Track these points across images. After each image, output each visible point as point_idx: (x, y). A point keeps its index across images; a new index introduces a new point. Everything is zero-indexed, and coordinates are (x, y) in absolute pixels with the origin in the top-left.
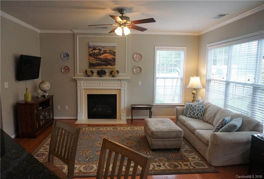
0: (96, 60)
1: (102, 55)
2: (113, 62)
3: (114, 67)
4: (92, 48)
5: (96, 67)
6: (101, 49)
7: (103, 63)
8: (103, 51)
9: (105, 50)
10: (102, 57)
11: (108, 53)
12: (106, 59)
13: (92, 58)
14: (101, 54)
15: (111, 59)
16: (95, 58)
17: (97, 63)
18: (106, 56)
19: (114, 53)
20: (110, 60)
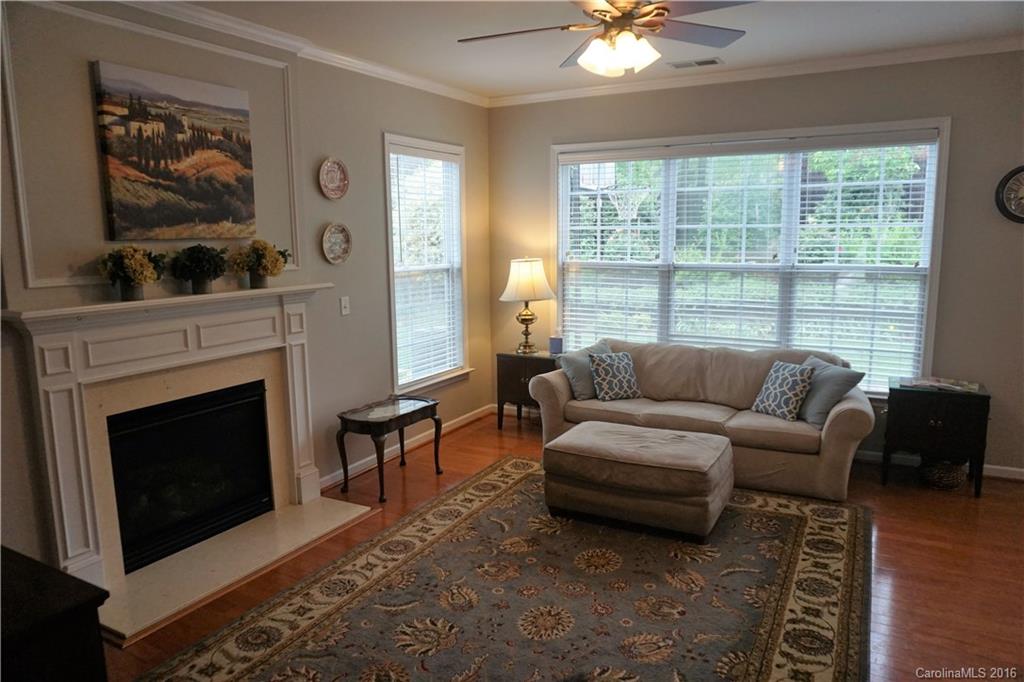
0: (157, 186)
1: (187, 155)
2: (243, 203)
3: (252, 228)
4: (121, 105)
5: (157, 230)
6: (178, 117)
7: (194, 205)
8: (189, 133)
9: (198, 123)
10: (185, 165)
11: (218, 146)
12: (210, 179)
13: (133, 172)
14: (182, 149)
15: (233, 182)
16: (144, 170)
17: (161, 205)
18: (208, 167)
19: (242, 152)
20: (226, 186)
